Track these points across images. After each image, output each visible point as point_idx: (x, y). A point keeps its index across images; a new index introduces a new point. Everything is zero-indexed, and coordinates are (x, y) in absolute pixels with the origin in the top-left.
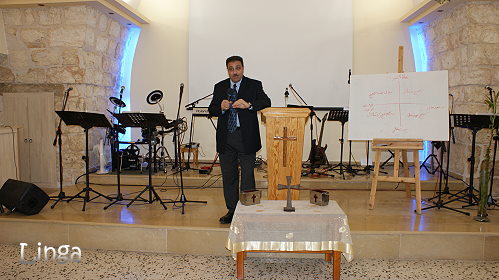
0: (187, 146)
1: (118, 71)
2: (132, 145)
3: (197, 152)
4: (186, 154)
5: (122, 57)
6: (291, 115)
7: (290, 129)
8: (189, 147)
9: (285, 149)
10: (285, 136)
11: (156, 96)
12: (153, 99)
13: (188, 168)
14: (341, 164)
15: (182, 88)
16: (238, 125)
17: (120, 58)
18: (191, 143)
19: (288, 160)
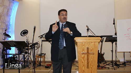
0: (39, 55)
1: (9, 22)
2: (14, 55)
3: (45, 57)
4: (39, 59)
5: (11, 16)
6: (91, 41)
7: (90, 48)
8: (41, 55)
9: (88, 59)
10: (88, 53)
11: (25, 33)
12: (23, 34)
13: (40, 65)
14: (112, 62)
15: (35, 28)
16: (65, 45)
17: (10, 16)
18: (41, 54)
19: (90, 65)
